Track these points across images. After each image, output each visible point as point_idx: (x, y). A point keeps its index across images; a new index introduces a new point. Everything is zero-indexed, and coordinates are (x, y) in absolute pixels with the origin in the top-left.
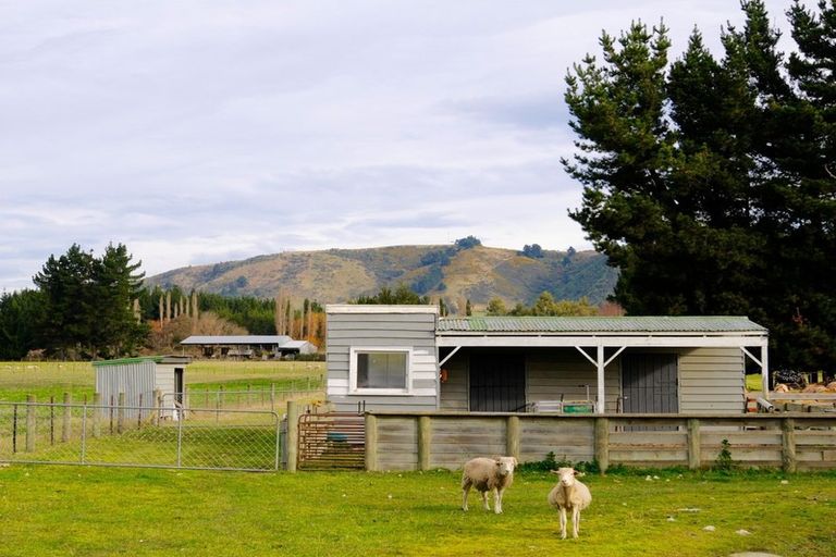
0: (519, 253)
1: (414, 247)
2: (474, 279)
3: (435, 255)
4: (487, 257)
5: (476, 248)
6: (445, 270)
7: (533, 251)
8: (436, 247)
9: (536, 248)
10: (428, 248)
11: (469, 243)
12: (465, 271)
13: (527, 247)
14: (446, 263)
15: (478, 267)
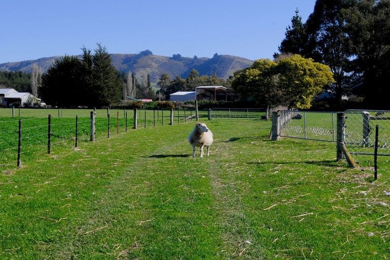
0: (170, 58)
1: (120, 55)
2: (149, 70)
3: (130, 58)
4: (155, 60)
5: (150, 56)
6: (135, 65)
7: (177, 57)
8: (130, 55)
9: (179, 56)
10: (127, 55)
11: (146, 53)
12: (144, 67)
13: (174, 55)
14: (135, 62)
15: (151, 64)
